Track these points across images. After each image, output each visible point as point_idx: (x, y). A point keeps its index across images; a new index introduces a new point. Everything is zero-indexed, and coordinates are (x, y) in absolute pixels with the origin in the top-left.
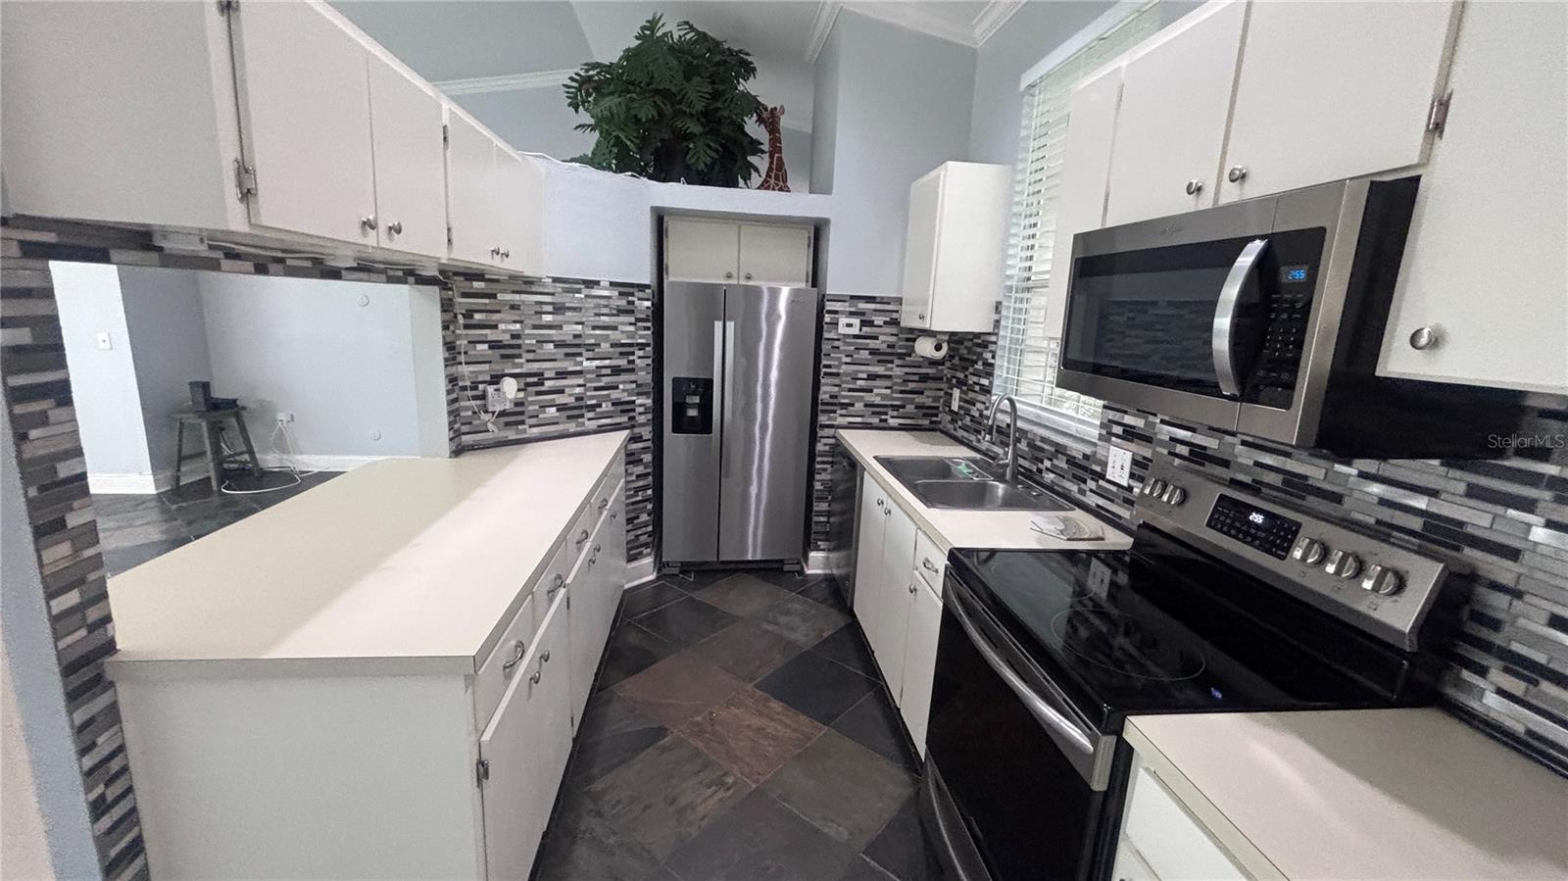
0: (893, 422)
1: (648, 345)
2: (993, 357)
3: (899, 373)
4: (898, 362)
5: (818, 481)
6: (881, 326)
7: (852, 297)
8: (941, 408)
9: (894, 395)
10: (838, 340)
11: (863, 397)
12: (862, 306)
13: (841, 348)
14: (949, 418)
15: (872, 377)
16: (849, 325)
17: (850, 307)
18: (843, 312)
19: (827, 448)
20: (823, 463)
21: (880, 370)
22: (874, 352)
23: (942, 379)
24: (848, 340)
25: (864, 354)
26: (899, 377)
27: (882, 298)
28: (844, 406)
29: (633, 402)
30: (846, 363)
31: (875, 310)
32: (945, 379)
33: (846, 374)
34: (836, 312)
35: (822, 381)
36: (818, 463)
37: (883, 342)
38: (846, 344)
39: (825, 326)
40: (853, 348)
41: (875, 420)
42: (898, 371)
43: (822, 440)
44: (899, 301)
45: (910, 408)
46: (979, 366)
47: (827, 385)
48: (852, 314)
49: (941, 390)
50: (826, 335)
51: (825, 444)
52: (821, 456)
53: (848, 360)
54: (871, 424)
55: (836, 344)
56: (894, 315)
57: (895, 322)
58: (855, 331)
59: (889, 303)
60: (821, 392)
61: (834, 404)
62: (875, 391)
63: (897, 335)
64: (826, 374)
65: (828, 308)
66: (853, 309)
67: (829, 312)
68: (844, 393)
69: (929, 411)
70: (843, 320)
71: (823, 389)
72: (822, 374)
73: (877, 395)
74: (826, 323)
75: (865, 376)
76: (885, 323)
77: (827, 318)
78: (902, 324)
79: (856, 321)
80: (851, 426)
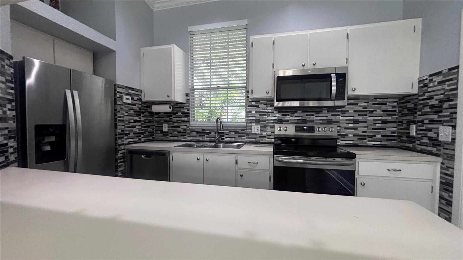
0: (143, 139)
1: (13, 101)
2: (188, 110)
3: (143, 120)
4: (142, 115)
5: (119, 171)
6: (136, 101)
7: (127, 87)
8: (155, 132)
9: (142, 129)
10: (123, 105)
11: (132, 130)
12: (130, 91)
13: (124, 109)
14: (162, 135)
15: (135, 121)
16: (128, 99)
17: (126, 91)
18: (124, 93)
19: (122, 155)
20: (121, 162)
21: (137, 118)
22: (135, 111)
23: (154, 121)
24: (126, 106)
25: (132, 112)
26: (143, 121)
27: (136, 89)
28: (127, 135)
29: (6, 144)
30: (126, 116)
31: (134, 94)
32: (155, 121)
33: (127, 121)
34: (121, 93)
35: (118, 124)
36: (119, 163)
37: (138, 107)
38: (126, 107)
39: (117, 98)
40: (128, 109)
41: (137, 139)
42: (143, 119)
43: (120, 151)
44: (141, 91)
45: (147, 134)
46: (180, 114)
47: (120, 125)
48: (127, 94)
49: (154, 125)
50: (118, 103)
51: (121, 153)
52: (119, 159)
53: (126, 114)
54: (136, 141)
55: (122, 107)
56: (140, 97)
57: (140, 100)
58: (130, 101)
59: (138, 92)
60: (118, 129)
61: (123, 134)
62: (137, 127)
63: (141, 104)
64: (119, 120)
65: (118, 91)
66: (127, 92)
67: (119, 92)
68: (126, 129)
69: (151, 134)
70: (125, 97)
71: (119, 127)
72: (118, 121)
73: (137, 129)
74: (118, 97)
75: (132, 121)
76: (138, 99)
77: (118, 95)
78: (142, 101)
79: (130, 98)
80: (130, 143)
